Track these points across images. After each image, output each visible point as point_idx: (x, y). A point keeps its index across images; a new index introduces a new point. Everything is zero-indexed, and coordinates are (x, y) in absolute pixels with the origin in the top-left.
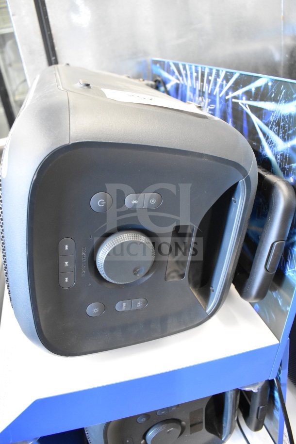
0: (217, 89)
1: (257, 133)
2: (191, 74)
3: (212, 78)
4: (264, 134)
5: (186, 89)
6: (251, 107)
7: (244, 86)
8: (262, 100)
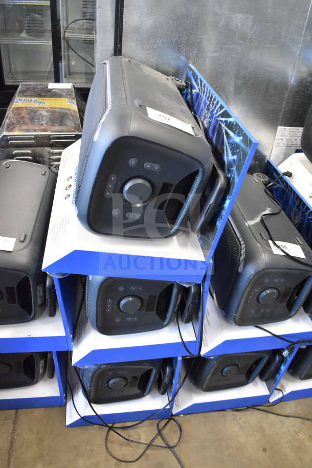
0: (215, 111)
1: (224, 146)
2: (207, 92)
3: (215, 103)
4: (226, 148)
5: (202, 100)
6: (226, 131)
7: (226, 117)
8: (230, 129)
